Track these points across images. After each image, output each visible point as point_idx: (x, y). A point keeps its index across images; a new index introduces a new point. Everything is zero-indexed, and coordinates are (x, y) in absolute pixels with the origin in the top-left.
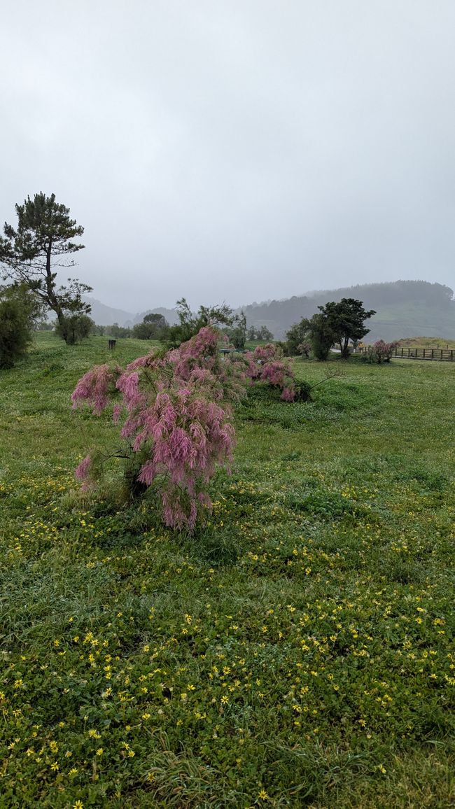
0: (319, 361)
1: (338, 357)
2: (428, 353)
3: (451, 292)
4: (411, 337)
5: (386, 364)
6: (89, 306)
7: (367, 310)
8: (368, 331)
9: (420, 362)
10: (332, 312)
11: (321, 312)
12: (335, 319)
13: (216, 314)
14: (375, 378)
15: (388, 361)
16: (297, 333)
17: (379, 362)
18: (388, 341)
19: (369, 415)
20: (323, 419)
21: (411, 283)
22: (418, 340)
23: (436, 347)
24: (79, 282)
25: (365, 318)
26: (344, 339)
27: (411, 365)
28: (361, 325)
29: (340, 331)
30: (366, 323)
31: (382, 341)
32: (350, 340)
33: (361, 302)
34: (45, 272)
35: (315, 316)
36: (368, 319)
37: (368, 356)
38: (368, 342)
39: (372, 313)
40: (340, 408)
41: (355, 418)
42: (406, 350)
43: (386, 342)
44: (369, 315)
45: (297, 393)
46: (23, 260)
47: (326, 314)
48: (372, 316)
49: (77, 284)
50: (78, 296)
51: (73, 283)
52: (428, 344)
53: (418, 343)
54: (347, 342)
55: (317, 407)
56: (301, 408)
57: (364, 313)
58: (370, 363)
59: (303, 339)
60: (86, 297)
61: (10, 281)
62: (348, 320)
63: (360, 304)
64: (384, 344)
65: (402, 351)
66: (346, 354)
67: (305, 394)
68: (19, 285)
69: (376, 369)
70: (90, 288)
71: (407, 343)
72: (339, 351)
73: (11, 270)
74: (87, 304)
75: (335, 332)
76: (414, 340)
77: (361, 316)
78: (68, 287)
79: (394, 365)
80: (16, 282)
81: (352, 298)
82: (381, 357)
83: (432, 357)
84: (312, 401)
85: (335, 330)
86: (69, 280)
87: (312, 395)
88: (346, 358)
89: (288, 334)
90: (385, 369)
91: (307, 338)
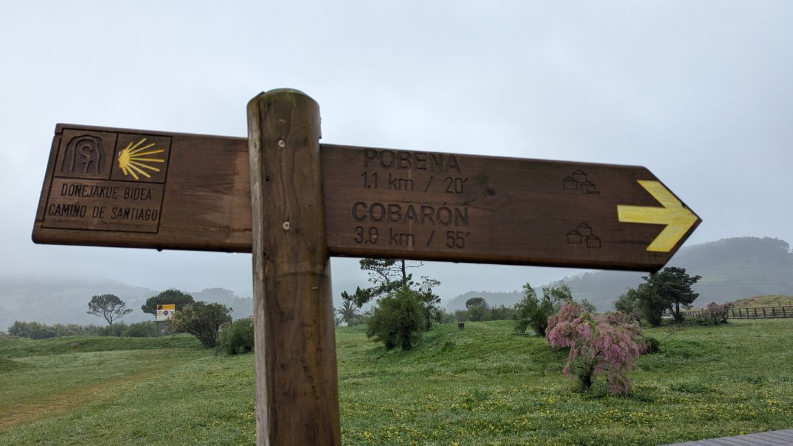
0: (654, 327)
1: (671, 323)
2: (769, 312)
3: (786, 245)
4: (749, 297)
5: (724, 325)
6: (438, 297)
7: (691, 276)
8: (697, 295)
9: (760, 321)
10: (656, 280)
11: (646, 282)
12: (661, 286)
13: (556, 292)
14: (713, 336)
15: (724, 322)
16: (625, 302)
17: (716, 324)
18: (721, 302)
19: (712, 360)
20: (675, 364)
21: (736, 240)
22: (756, 299)
23: (777, 305)
24: (429, 278)
25: (691, 283)
26: (674, 305)
27: (750, 324)
28: (689, 290)
29: (669, 297)
30: (694, 288)
31: (713, 303)
32: (681, 305)
33: (684, 269)
34: (401, 273)
35: (641, 286)
36: (694, 284)
37: (703, 319)
38: (699, 306)
39: (698, 278)
40: (687, 356)
41: (701, 362)
42: (743, 311)
43: (717, 303)
44: (695, 280)
45: (649, 347)
46: (386, 266)
47: (651, 283)
48: (697, 280)
49: (428, 280)
50: (429, 290)
51: (424, 280)
52: (768, 302)
53: (757, 302)
54: (677, 308)
55: (667, 356)
56: (653, 358)
57: (689, 279)
58: (706, 325)
59: (632, 308)
60: (435, 291)
61: (379, 284)
62: (675, 287)
63: (684, 271)
64: (717, 306)
65: (740, 312)
66: (679, 319)
67: (655, 347)
68: (386, 285)
69: (714, 330)
70: (439, 283)
71: (745, 303)
72: (671, 317)
73: (376, 275)
74: (436, 295)
75: (664, 298)
76: (753, 300)
77: (687, 282)
78: (421, 283)
79: (731, 325)
80: (383, 284)
81: (674, 266)
82: (717, 317)
83: (774, 314)
84: (661, 352)
85: (663, 296)
86: (422, 277)
87: (661, 348)
88: (680, 322)
89: (616, 304)
90: (723, 329)
91: (635, 307)
